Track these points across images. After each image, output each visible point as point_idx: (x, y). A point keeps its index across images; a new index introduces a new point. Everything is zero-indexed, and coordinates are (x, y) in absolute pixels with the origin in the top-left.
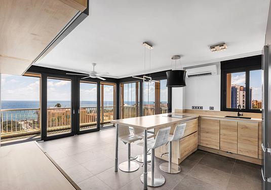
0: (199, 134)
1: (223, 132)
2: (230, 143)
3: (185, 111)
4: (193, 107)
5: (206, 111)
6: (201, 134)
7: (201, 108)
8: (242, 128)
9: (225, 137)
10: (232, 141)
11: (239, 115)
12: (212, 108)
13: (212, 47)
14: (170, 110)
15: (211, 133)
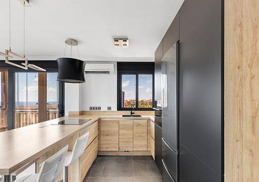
0: (99, 139)
1: (121, 132)
2: (127, 142)
3: (82, 113)
4: (91, 108)
5: (104, 112)
6: (101, 138)
7: (99, 108)
8: (137, 126)
9: (123, 137)
10: (128, 140)
11: (132, 113)
12: (109, 108)
13: (116, 40)
14: (62, 113)
15: (111, 135)
